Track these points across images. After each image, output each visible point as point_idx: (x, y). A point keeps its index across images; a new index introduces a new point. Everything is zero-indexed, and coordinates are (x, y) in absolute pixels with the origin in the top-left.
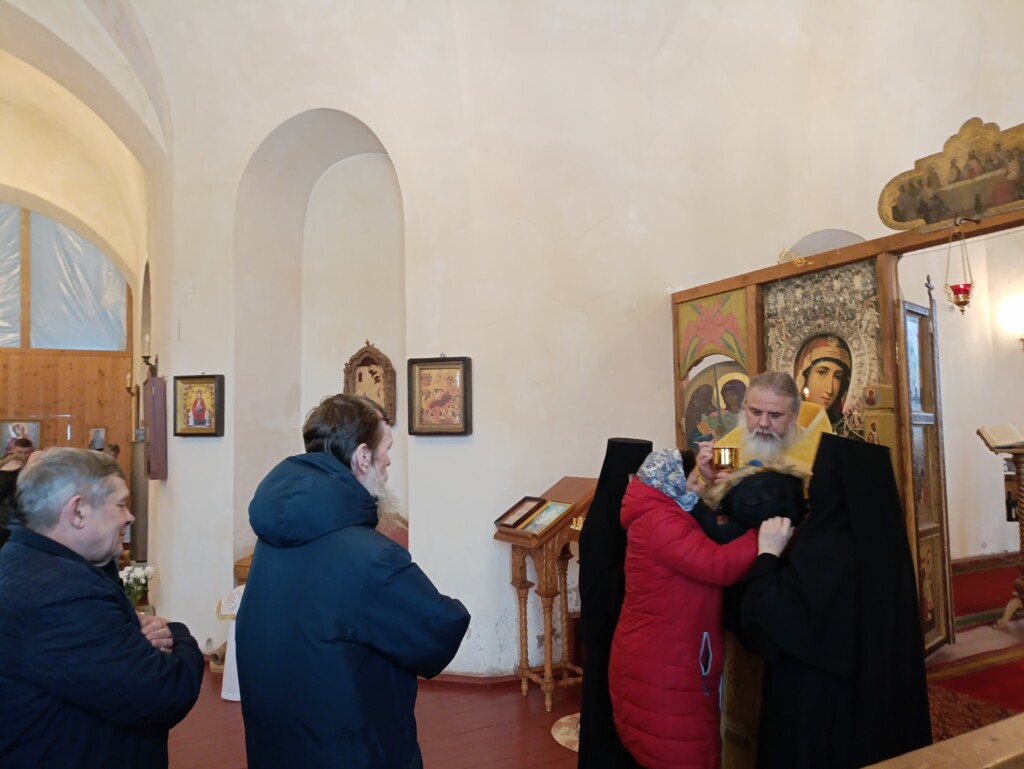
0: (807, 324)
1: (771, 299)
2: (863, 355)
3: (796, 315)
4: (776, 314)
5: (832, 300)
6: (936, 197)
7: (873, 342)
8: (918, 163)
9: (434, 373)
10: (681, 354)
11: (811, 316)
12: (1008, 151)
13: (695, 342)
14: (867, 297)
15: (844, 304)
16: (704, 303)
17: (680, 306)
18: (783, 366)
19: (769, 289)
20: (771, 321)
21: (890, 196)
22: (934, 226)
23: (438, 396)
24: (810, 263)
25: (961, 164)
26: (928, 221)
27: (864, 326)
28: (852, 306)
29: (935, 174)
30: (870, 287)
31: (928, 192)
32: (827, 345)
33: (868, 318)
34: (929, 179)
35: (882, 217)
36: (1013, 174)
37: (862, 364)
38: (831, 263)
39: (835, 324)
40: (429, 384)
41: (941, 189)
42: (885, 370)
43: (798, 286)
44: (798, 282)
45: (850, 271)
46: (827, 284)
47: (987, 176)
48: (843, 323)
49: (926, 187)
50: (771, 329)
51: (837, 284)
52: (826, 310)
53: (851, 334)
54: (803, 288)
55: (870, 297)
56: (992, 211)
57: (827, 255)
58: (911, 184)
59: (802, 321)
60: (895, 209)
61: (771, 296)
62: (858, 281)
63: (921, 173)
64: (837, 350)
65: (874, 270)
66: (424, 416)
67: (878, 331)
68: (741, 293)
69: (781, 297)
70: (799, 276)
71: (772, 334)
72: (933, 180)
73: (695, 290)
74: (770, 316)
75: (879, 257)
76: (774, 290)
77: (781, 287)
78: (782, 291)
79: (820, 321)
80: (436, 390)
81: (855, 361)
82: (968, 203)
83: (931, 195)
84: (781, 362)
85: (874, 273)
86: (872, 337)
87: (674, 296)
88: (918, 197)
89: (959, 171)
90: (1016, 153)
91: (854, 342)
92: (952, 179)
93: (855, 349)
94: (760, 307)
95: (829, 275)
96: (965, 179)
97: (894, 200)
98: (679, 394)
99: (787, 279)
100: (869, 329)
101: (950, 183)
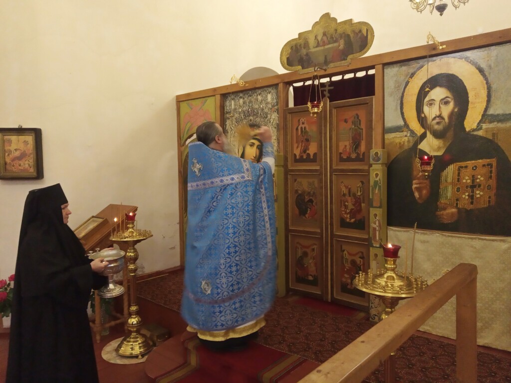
0: (245, 119)
1: (227, 103)
3: (240, 113)
4: (230, 112)
5: (257, 106)
6: (307, 55)
7: (275, 130)
8: (300, 34)
9: (14, 138)
10: (182, 131)
11: (247, 114)
12: (340, 34)
13: (189, 125)
14: (273, 106)
15: (263, 109)
16: (194, 103)
17: (181, 103)
19: (227, 97)
20: (228, 115)
21: (286, 51)
22: (306, 71)
23: (17, 154)
24: (247, 85)
25: (319, 38)
26: (303, 68)
27: (272, 122)
28: (266, 110)
29: (308, 41)
30: (275, 101)
31: (304, 52)
33: (274, 117)
34: (304, 44)
35: (282, 63)
36: (342, 47)
38: (257, 86)
39: (258, 120)
40: (10, 146)
41: (310, 50)
42: (280, 146)
43: (241, 97)
44: (241, 95)
45: (266, 91)
46: (255, 97)
47: (330, 46)
48: (262, 119)
49: (303, 48)
50: (228, 120)
51: (260, 98)
52: (254, 111)
54: (244, 99)
55: (275, 106)
56: (332, 65)
57: (255, 82)
58: (296, 46)
59: (243, 117)
60: (288, 59)
61: (228, 102)
62: (269, 97)
63: (301, 40)
65: (277, 92)
66: (8, 167)
67: (278, 125)
68: (213, 98)
69: (233, 102)
70: (241, 91)
71: (228, 123)
72: (306, 45)
73: (188, 95)
74: (227, 113)
75: (279, 84)
76: (229, 98)
77: (233, 97)
78: (233, 99)
80: (16, 150)
82: (321, 59)
83: (305, 54)
85: (277, 93)
86: (275, 128)
87: (178, 97)
88: (299, 54)
89: (318, 41)
90: (343, 35)
92: (315, 46)
94: (222, 107)
95: (256, 93)
96: (321, 46)
97: (288, 54)
98: (180, 154)
99: (236, 93)
100: (274, 124)
101: (314, 48)
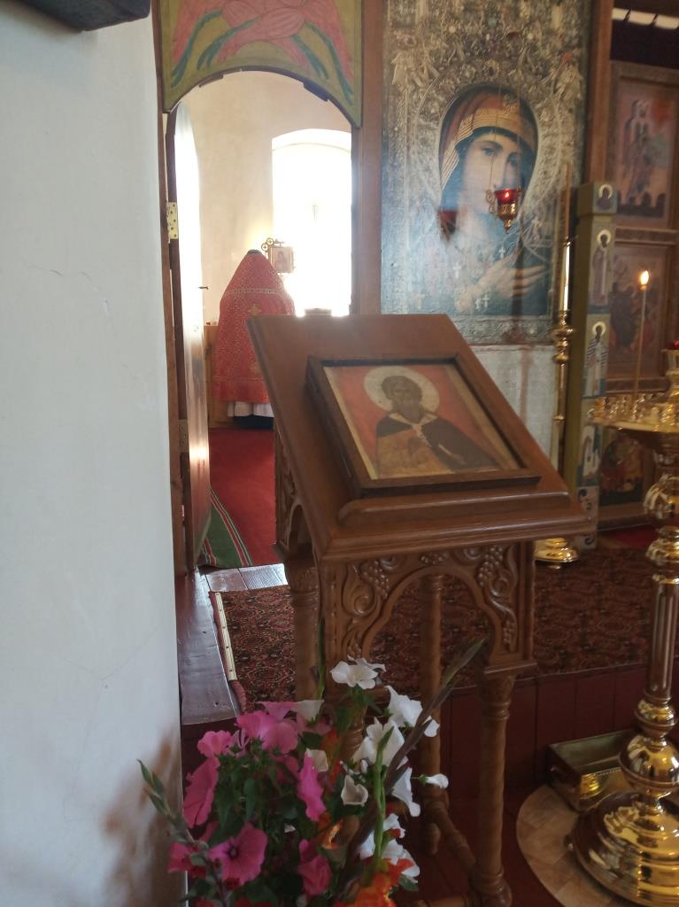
0: (469, 63)
2: (555, 135)
7: (571, 118)
11: (479, 49)
14: (568, 47)
15: (533, 47)
18: (420, 127)
27: (561, 91)
28: (545, 53)
30: (575, 32)
32: (501, 108)
33: (567, 80)
37: (551, 149)
39: (517, 75)
48: (530, 78)
50: (400, 53)
53: (539, 99)
55: (573, 48)
59: (461, 53)
62: (557, 15)
64: (517, 118)
71: (402, 61)
74: (396, 24)
79: (492, 63)
81: (542, 143)
84: (417, 120)
86: (570, 111)
91: (544, 113)
93: (544, 124)
100: (566, 98)
